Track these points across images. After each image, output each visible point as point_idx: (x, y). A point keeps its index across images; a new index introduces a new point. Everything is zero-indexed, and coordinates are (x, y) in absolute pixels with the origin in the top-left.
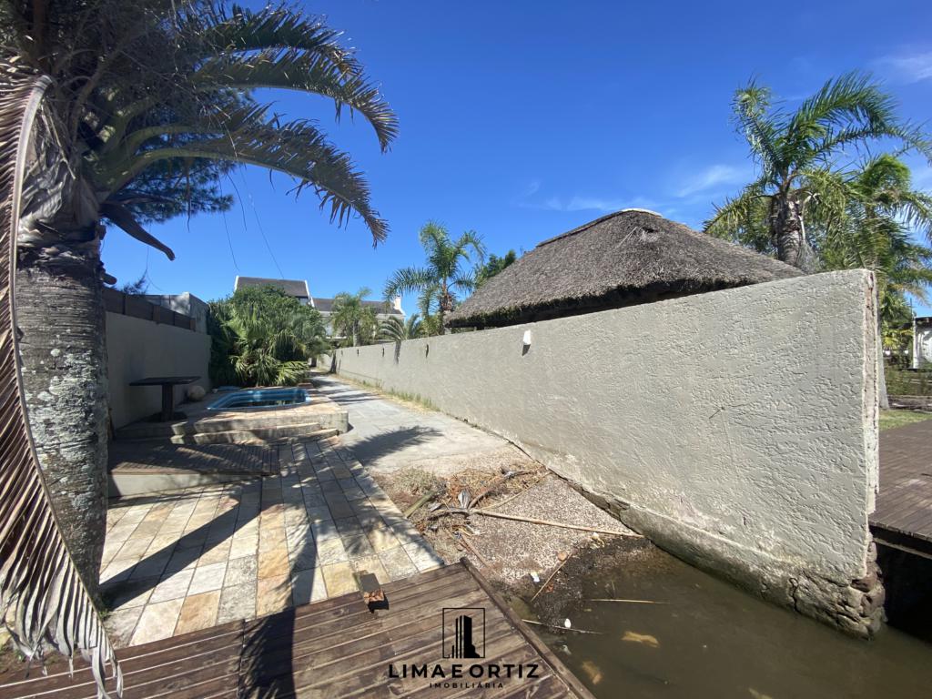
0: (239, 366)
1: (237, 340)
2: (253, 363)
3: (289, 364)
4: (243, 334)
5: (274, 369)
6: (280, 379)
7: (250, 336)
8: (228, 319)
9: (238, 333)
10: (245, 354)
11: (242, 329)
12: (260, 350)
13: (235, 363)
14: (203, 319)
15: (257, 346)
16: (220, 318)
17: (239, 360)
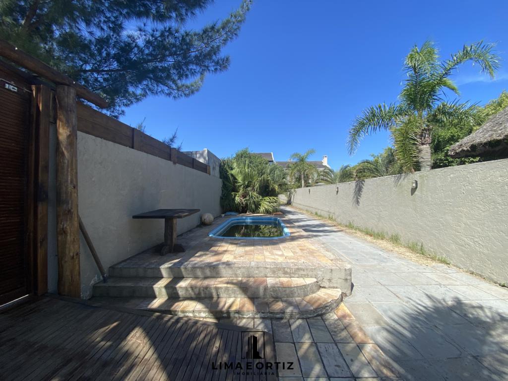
0: (237, 199)
1: (237, 182)
2: (246, 197)
3: (267, 198)
4: (240, 179)
5: (258, 202)
6: (262, 209)
7: (244, 180)
8: (232, 169)
9: (237, 178)
10: (241, 191)
11: (240, 175)
12: (249, 189)
13: (235, 197)
14: (217, 169)
15: (248, 186)
16: (228, 169)
17: (238, 195)
